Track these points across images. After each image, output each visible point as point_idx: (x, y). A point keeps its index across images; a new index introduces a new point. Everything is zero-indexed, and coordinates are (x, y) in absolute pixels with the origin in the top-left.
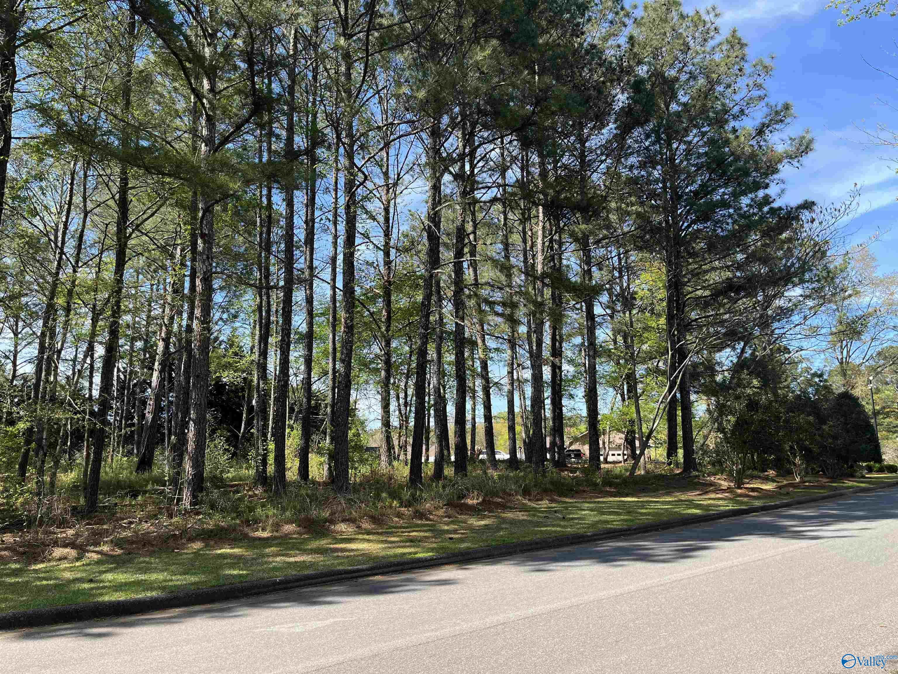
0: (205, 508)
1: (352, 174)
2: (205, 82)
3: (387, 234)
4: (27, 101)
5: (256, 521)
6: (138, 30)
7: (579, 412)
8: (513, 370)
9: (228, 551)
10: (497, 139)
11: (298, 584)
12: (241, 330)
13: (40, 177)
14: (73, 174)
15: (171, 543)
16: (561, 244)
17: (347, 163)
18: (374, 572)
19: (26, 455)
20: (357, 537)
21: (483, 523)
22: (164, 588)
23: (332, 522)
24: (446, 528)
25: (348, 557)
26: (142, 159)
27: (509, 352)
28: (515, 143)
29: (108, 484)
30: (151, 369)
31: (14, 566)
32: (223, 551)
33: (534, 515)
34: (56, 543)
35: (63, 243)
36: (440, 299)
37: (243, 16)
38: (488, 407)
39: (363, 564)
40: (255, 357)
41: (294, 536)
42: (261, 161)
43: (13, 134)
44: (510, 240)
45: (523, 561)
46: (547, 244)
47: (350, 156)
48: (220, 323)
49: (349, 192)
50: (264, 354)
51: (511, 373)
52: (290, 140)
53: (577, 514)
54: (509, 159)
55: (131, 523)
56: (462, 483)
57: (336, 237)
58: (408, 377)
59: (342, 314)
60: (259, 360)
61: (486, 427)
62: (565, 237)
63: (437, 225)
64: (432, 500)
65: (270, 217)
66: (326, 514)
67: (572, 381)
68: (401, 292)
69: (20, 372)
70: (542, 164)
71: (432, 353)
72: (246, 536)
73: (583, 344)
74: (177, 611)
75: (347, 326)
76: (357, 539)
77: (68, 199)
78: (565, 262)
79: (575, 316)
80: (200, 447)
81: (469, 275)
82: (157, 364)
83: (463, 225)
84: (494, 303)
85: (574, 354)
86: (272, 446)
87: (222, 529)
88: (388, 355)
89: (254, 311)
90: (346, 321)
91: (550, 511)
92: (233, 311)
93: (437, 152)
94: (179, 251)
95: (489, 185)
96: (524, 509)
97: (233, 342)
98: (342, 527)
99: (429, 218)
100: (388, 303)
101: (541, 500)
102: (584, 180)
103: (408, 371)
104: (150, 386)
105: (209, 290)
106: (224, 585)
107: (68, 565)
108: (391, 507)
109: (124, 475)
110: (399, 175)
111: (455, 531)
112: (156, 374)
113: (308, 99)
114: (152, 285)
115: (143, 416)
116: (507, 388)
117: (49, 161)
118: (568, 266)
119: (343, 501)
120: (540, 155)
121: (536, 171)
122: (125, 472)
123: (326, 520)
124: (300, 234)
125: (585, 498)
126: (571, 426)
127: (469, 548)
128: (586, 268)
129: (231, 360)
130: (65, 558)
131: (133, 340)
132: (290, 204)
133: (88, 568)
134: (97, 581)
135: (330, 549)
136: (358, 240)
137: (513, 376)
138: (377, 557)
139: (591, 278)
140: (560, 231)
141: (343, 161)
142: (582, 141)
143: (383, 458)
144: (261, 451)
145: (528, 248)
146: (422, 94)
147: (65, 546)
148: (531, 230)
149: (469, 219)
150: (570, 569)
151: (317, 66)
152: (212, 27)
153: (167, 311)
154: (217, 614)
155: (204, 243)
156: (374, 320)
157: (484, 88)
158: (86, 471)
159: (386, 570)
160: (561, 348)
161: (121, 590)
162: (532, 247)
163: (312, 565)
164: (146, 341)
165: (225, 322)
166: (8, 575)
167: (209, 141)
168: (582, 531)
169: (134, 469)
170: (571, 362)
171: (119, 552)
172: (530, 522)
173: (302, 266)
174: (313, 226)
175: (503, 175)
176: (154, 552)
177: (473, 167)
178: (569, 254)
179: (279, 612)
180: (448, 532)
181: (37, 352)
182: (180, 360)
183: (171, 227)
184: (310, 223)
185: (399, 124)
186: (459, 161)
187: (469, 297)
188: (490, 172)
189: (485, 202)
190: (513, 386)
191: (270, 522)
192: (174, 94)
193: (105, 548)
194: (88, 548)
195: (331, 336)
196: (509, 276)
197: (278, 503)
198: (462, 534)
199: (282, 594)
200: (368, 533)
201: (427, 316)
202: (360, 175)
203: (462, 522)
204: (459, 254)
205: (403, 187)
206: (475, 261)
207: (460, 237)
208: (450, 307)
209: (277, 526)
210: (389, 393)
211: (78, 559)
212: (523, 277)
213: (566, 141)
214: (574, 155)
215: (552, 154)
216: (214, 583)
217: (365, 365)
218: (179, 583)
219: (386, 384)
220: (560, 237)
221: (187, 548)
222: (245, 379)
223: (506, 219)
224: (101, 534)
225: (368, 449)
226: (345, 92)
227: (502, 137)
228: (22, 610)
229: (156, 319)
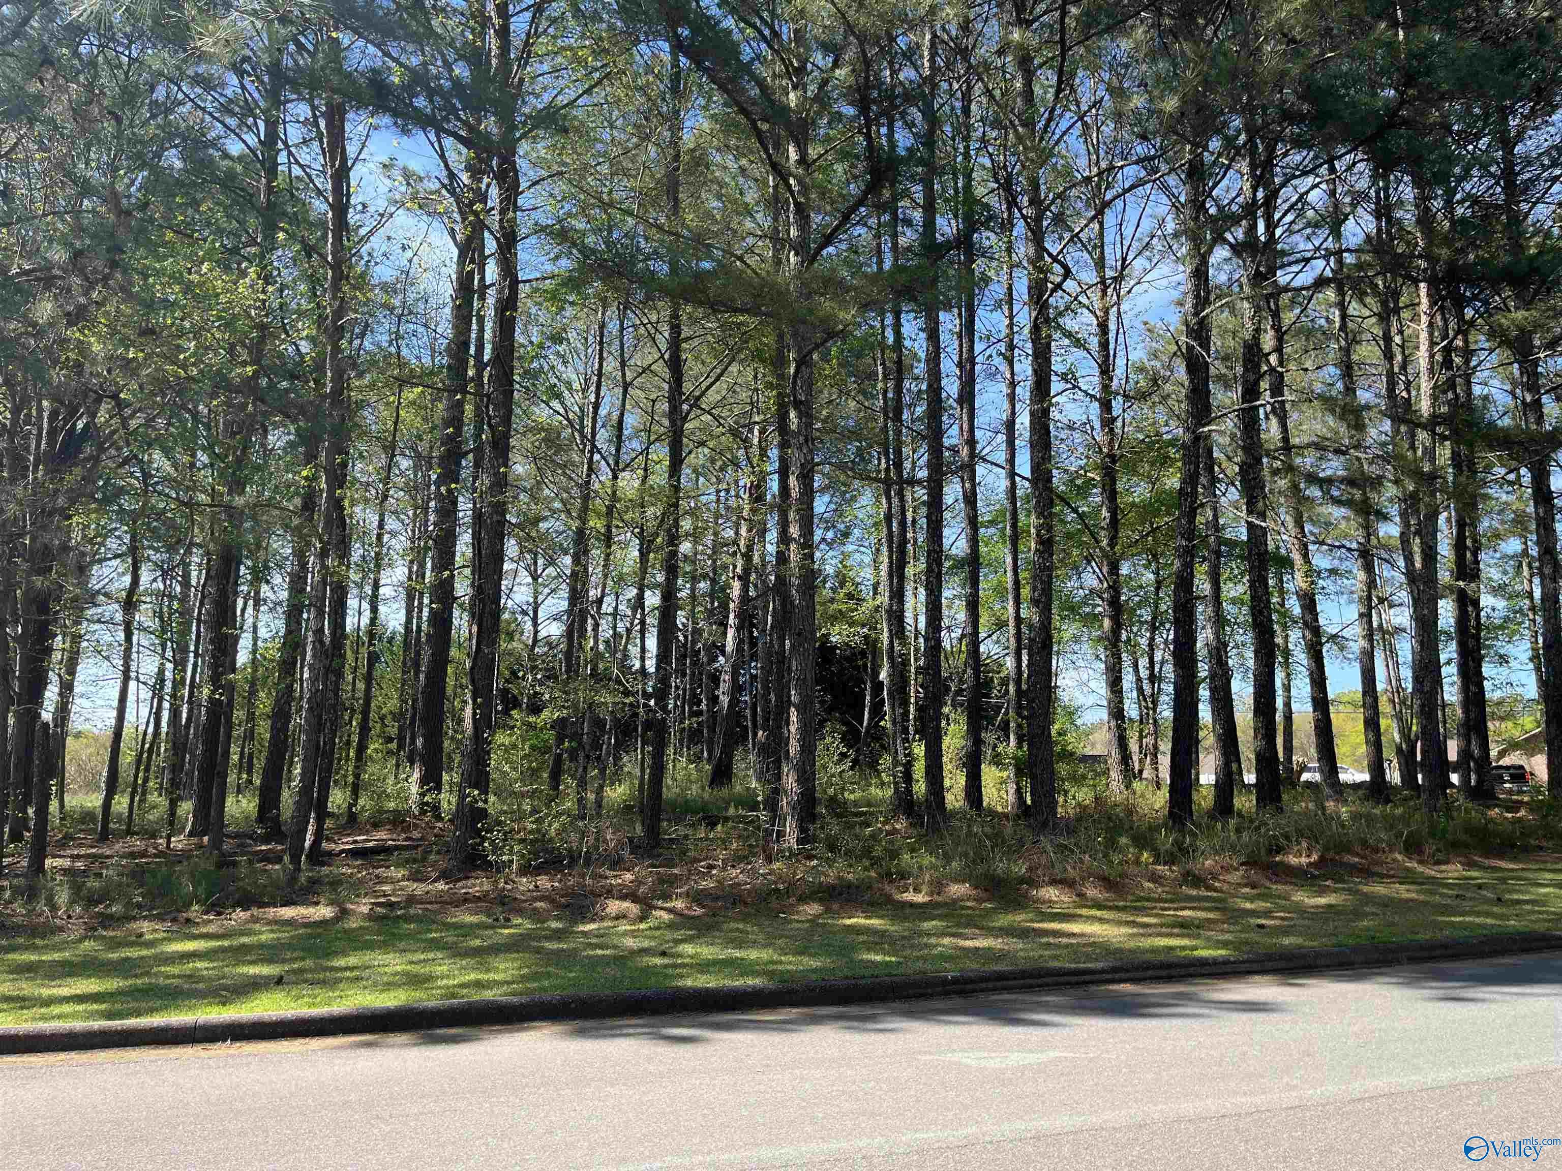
0: (820, 849)
1: (1040, 270)
2: (792, 149)
3: (1106, 370)
4: (536, 224)
5: (903, 876)
6: (686, 84)
7: (1519, 690)
8: (1370, 608)
9: (862, 921)
10: (1321, 165)
11: (984, 985)
12: (857, 555)
13: (557, 339)
14: (602, 326)
15: (774, 903)
16: (1468, 354)
17: (1031, 252)
18: (1117, 976)
19: (558, 759)
20: (1079, 911)
21: (1322, 901)
22: (771, 974)
23: (1033, 883)
24: (1248, 906)
25: (1067, 946)
26: (704, 291)
27: (1361, 575)
28: (1361, 166)
29: (673, 804)
30: (724, 625)
31: (554, 925)
32: (854, 921)
33: (1432, 893)
34: (610, 893)
35: (594, 434)
36: (1214, 481)
37: (850, 28)
38: (1319, 680)
39: (1096, 960)
40: (884, 599)
41: (969, 904)
42: (880, 268)
43: (521, 276)
44: (1354, 357)
45: (1418, 979)
46: (1438, 358)
47: (1037, 237)
48: (822, 546)
49: (1037, 303)
50: (898, 595)
51: (1366, 616)
52: (929, 225)
53: (1529, 892)
54: (1348, 200)
55: (711, 867)
56: (1274, 825)
57: (1013, 384)
58: (1153, 629)
59: (1030, 522)
60: (891, 606)
61: (1317, 721)
62: (1480, 340)
63: (1205, 343)
64: (1217, 853)
65: (899, 362)
66: (1020, 869)
67: (1502, 627)
68: (1135, 473)
69: (542, 634)
70: (1422, 201)
71: (1202, 585)
72: (889, 899)
73: (1525, 552)
74: (793, 1012)
75: (1041, 541)
76: (1081, 916)
77: (597, 366)
78: (1477, 390)
79: (1504, 497)
80: (808, 749)
81: (1271, 431)
82: (732, 616)
83: (1256, 339)
84: (1329, 481)
85: (1505, 573)
86: (919, 750)
87: (849, 885)
88: (1115, 589)
89: (876, 524)
90: (1038, 534)
91: (1464, 885)
92: (841, 527)
93: (1200, 207)
94: (756, 433)
95: (1309, 255)
96: (1409, 877)
97: (844, 576)
98: (1051, 893)
99: (1190, 332)
100: (1111, 495)
101: (1447, 862)
102: (1516, 220)
103: (1154, 618)
104: (723, 653)
105: (808, 494)
106: (864, 977)
107: (628, 928)
108: (1137, 862)
109: (694, 790)
110: (1124, 260)
111: (1267, 914)
112: (731, 633)
113: (956, 150)
114: (718, 491)
115: (714, 700)
116: (1357, 646)
117: (569, 311)
118: (1486, 398)
119: (1049, 848)
120: (1418, 182)
121: (1407, 216)
122: (694, 787)
123: (1022, 880)
124: (951, 387)
125: (1545, 862)
126: (1502, 719)
127: (1300, 947)
128: (1529, 398)
129: (843, 607)
130: (624, 917)
131: (694, 579)
132: (933, 335)
133: (658, 933)
134: (673, 956)
135: (1034, 930)
136: (1056, 386)
137: (1370, 622)
138: (1120, 951)
139: (1540, 418)
140: (1465, 328)
141: (1023, 250)
142: (1507, 143)
143: (1114, 774)
144: (901, 757)
145: (1396, 370)
146: (1171, 104)
147: (623, 898)
148: (1401, 332)
149: (1267, 325)
150: (1522, 1000)
151: (970, 88)
152: (798, 56)
153: (743, 531)
154: (856, 1024)
155: (800, 417)
156: (1086, 526)
157: (1295, 70)
158: (642, 784)
159: (1140, 974)
160: (1477, 562)
161: (708, 972)
162: (1404, 367)
163: (1001, 956)
164: (714, 581)
165: (830, 544)
166: (548, 938)
167: (800, 247)
168: (1541, 927)
169: (706, 783)
170: (1498, 590)
171: (699, 911)
172: (1425, 903)
173: (954, 441)
174: (973, 369)
175: (1336, 232)
176: (750, 915)
177: (1271, 226)
178: (1486, 373)
179: (957, 1030)
180: (1253, 913)
181: (566, 603)
182: (766, 607)
183: (744, 395)
184: (967, 365)
185: (1121, 167)
186: (1244, 217)
187: (1275, 472)
188: (1309, 231)
189: (1298, 290)
190: (1371, 640)
191: (927, 878)
192: (741, 180)
193: (679, 904)
194: (655, 902)
195: (1009, 560)
196: (1359, 426)
197: (938, 847)
198: (1282, 919)
199: (957, 1001)
200: (1100, 907)
201: (1192, 514)
202: (1057, 268)
203: (1279, 897)
204: (1251, 393)
205: (1132, 283)
206: (1283, 402)
207: (1250, 361)
208: (1233, 494)
209: (938, 886)
210: (1120, 658)
211: (642, 918)
212: (1387, 425)
213: (1470, 147)
214: (1493, 175)
215: (1442, 178)
216: (847, 972)
217: (1072, 609)
218: (790, 967)
219: (1113, 643)
220: (1466, 341)
221: (798, 913)
222: (866, 637)
223: (1344, 317)
224: (673, 881)
225: (1085, 759)
226: (1023, 126)
227: (1330, 161)
228: (571, 991)
229: (726, 545)
